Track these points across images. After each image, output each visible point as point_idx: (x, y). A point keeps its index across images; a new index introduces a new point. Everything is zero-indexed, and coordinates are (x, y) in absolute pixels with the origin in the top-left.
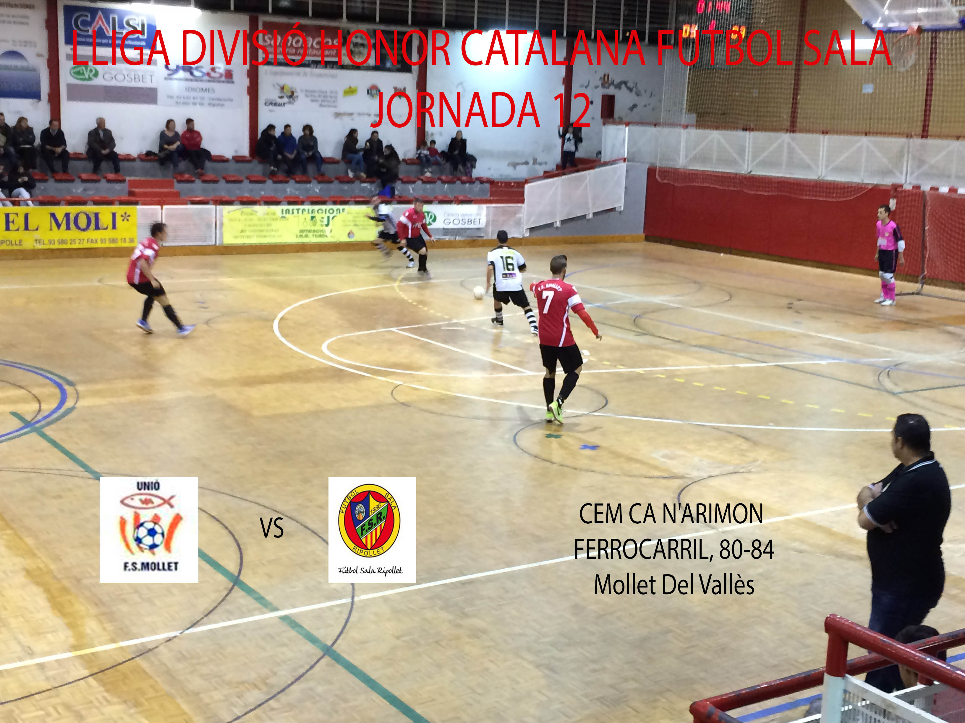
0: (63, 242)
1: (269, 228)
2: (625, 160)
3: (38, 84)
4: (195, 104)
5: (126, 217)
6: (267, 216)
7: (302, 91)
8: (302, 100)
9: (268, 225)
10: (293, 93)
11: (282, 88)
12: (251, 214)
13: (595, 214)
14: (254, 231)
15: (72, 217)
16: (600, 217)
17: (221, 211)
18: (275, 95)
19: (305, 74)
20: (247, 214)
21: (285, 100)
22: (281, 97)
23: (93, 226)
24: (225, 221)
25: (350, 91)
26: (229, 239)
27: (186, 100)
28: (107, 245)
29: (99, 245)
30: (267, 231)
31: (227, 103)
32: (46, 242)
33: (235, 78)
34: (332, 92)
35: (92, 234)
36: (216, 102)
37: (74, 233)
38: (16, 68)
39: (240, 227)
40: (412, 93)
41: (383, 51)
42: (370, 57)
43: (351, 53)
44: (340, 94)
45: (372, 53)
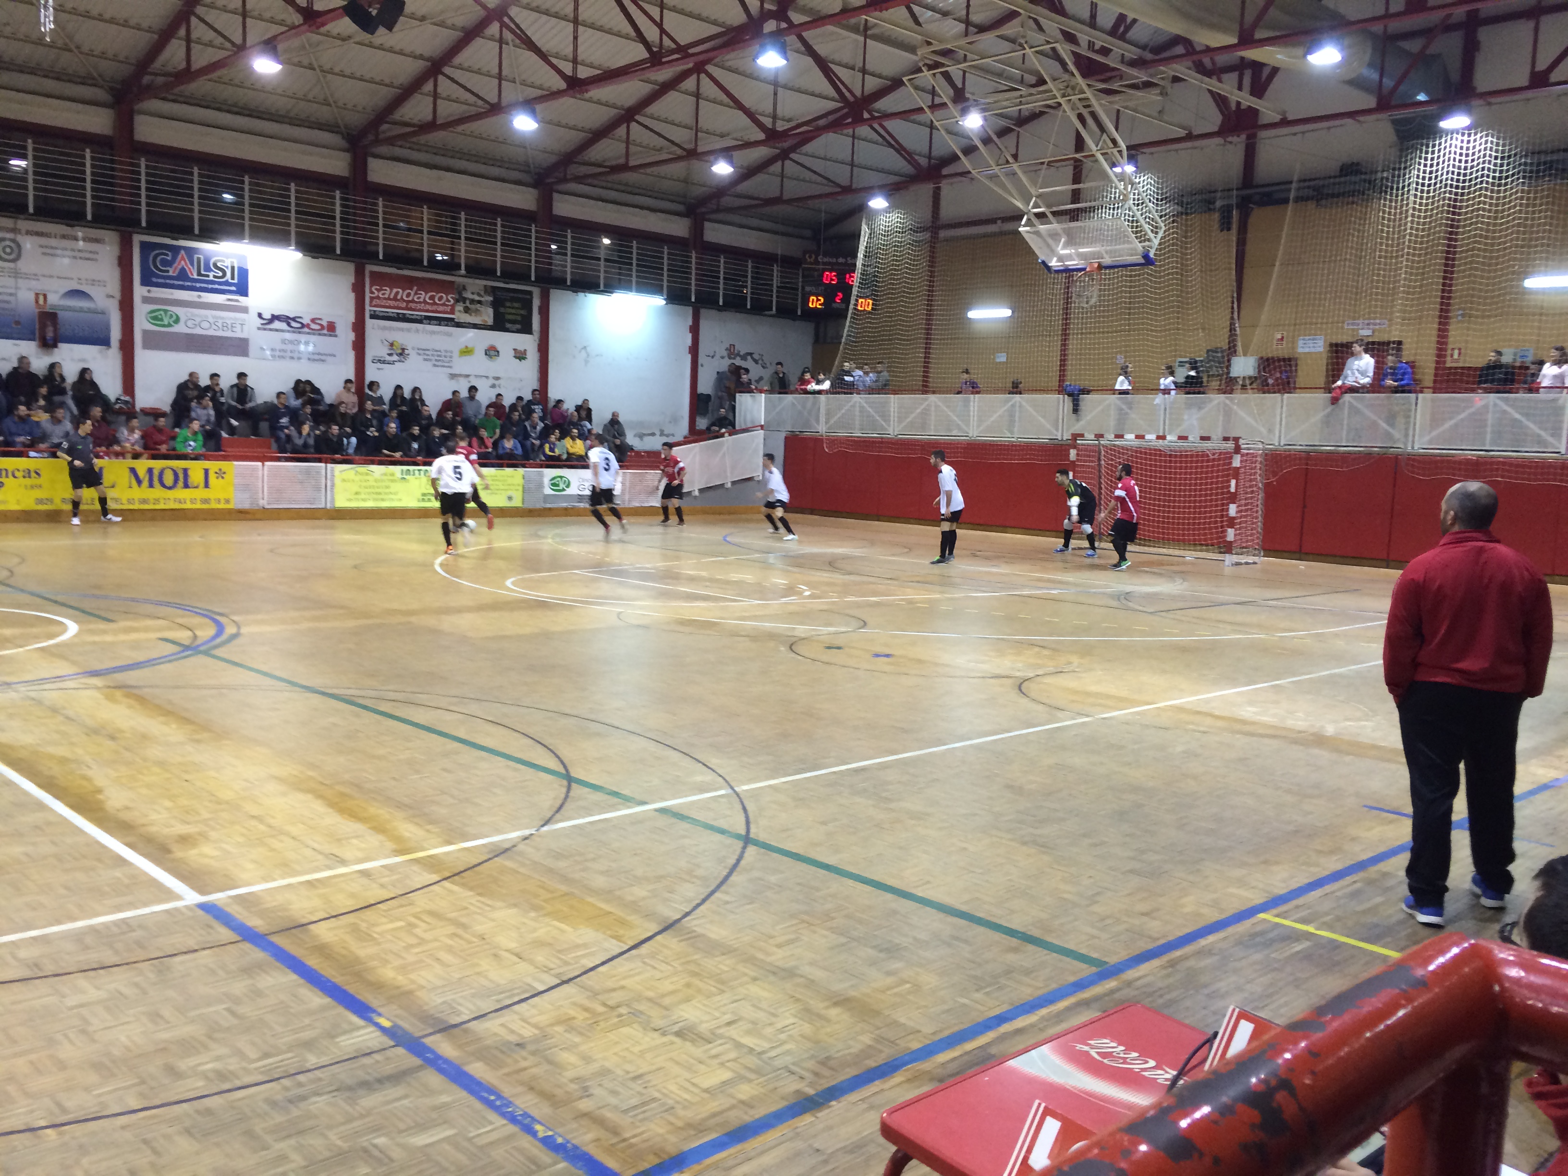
0: (144, 501)
1: (387, 490)
2: (762, 427)
3: (108, 328)
4: (292, 358)
5: (220, 474)
6: (385, 478)
7: (413, 349)
8: (414, 360)
9: (387, 487)
10: (403, 349)
11: (392, 345)
12: (367, 474)
13: (734, 483)
14: (369, 493)
15: (156, 473)
16: (738, 486)
17: (332, 470)
18: (383, 352)
19: (417, 331)
20: (361, 474)
21: (395, 358)
22: (390, 355)
23: (181, 483)
24: (337, 481)
25: (467, 351)
26: (342, 502)
27: (282, 354)
28: (198, 506)
29: (188, 506)
30: (386, 494)
31: (329, 359)
32: (124, 501)
33: (338, 331)
34: (446, 351)
35: (181, 493)
36: (316, 357)
37: (158, 492)
38: (81, 310)
39: (355, 488)
40: (533, 356)
41: (502, 310)
42: (487, 315)
43: (467, 310)
44: (456, 354)
45: (490, 311)
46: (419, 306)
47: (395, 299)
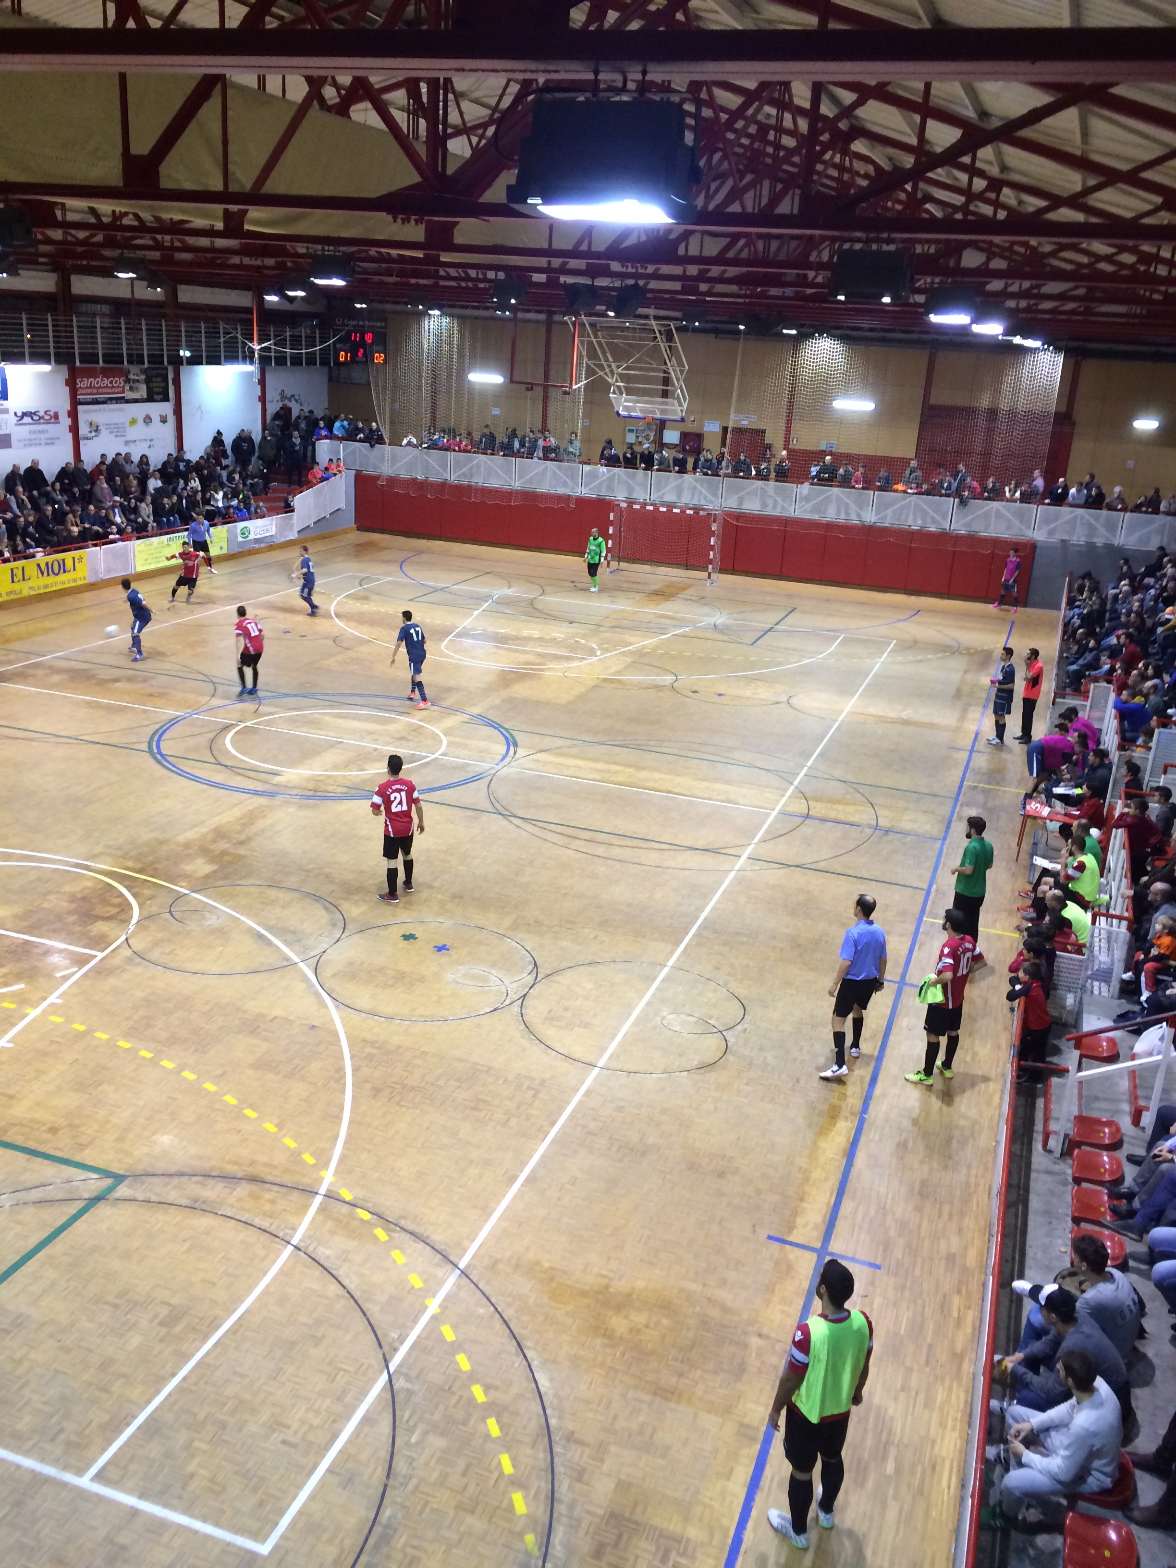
0: (46, 586)
4: (36, 445)
5: (80, 559)
6: (159, 546)
7: (102, 424)
8: (103, 433)
9: (160, 552)
10: (97, 427)
11: (91, 424)
12: (150, 545)
13: (330, 514)
14: (152, 558)
15: (50, 565)
16: (332, 516)
17: (134, 545)
18: (86, 430)
19: (104, 410)
21: (93, 434)
22: (92, 432)
23: (62, 570)
24: (137, 553)
25: (133, 422)
26: (139, 567)
28: (72, 584)
29: (67, 585)
31: (56, 441)
32: (36, 588)
34: (121, 423)
35: (63, 577)
36: (50, 442)
39: (144, 556)
40: (171, 419)
41: (151, 385)
42: (143, 392)
43: (131, 389)
44: (128, 424)
45: (144, 387)
46: (106, 390)
47: (90, 387)
